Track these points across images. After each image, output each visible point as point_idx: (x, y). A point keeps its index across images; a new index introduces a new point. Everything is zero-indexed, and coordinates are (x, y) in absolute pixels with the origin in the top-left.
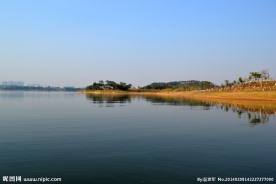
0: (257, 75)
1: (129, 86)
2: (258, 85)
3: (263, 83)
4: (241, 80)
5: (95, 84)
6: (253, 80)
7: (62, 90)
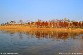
0: (12, 22)
2: (12, 24)
3: (14, 24)
4: (7, 23)
6: (11, 23)
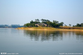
1: (62, 24)
5: (32, 22)
7: (9, 27)
